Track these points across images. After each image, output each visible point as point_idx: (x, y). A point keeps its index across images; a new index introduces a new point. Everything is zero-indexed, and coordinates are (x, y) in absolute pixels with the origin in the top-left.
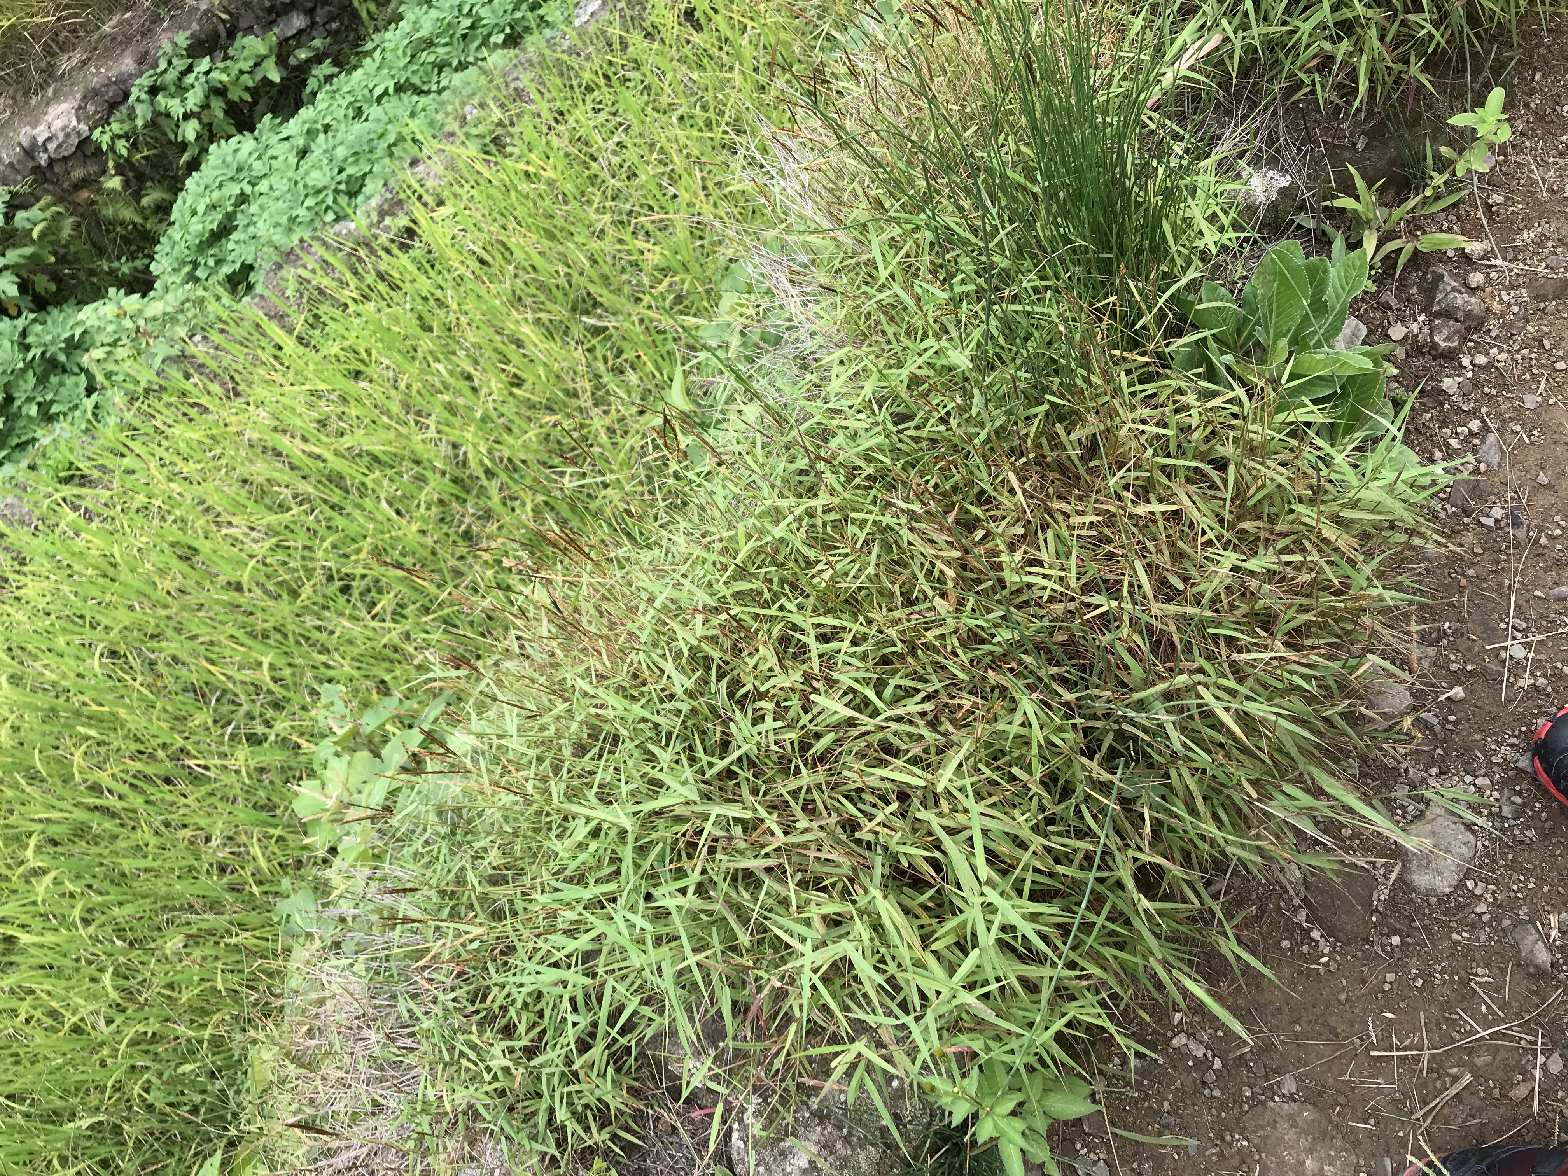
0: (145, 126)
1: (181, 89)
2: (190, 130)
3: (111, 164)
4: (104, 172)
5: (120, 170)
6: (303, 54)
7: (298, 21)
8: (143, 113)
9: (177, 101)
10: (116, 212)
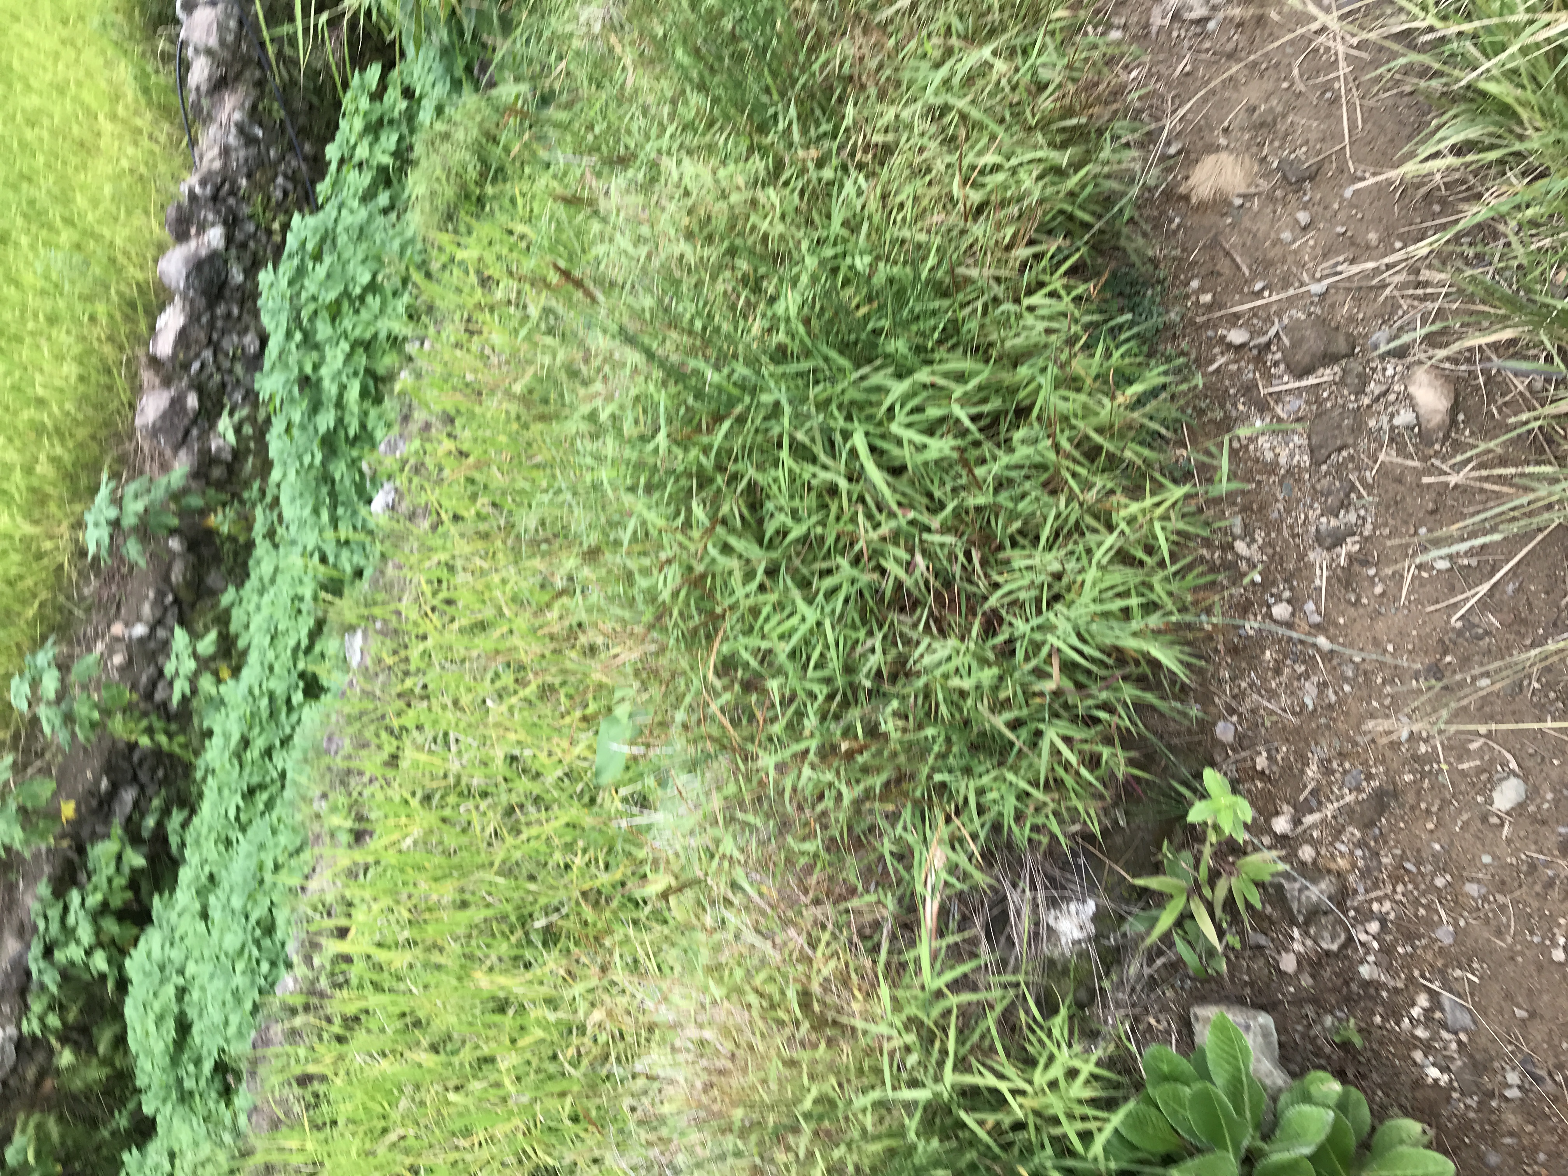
0: (60, 987)
1: (69, 933)
2: (100, 962)
3: (53, 1041)
4: (51, 1052)
5: (64, 1040)
6: (150, 822)
7: (128, 796)
8: (51, 980)
9: (73, 946)
10: (84, 1080)
